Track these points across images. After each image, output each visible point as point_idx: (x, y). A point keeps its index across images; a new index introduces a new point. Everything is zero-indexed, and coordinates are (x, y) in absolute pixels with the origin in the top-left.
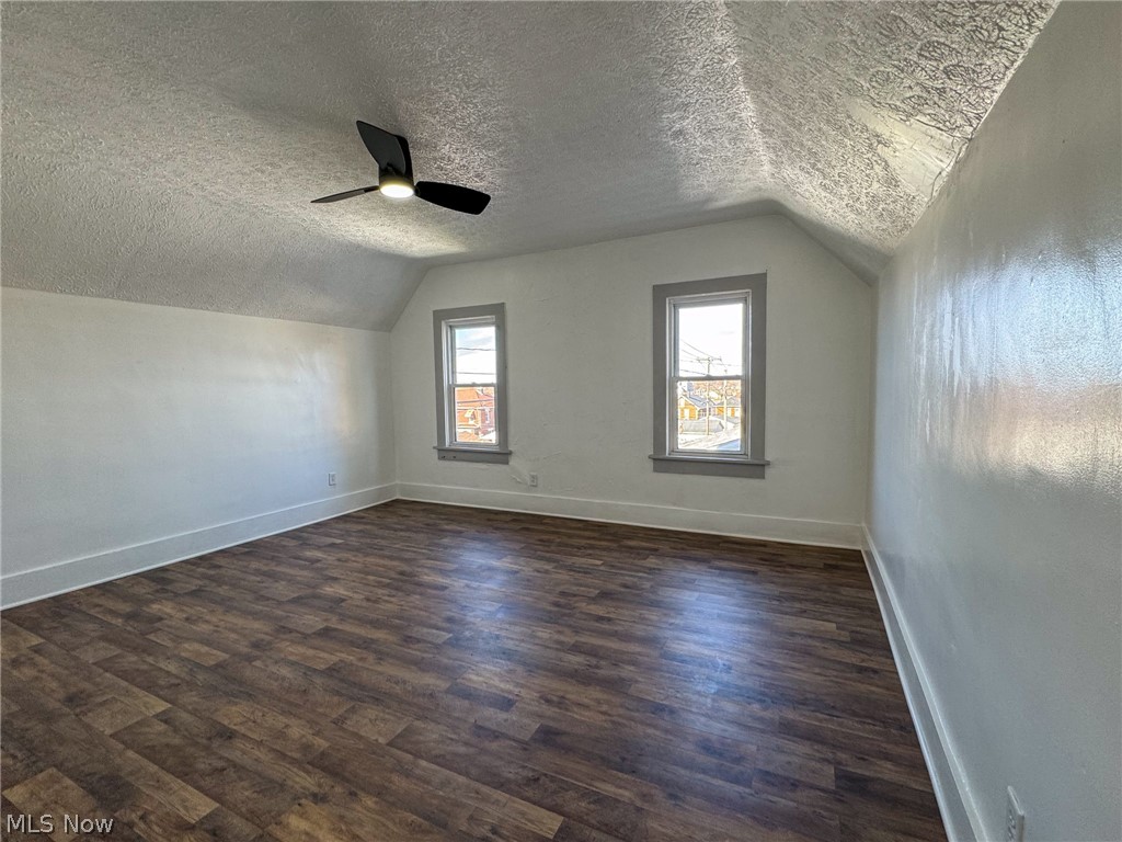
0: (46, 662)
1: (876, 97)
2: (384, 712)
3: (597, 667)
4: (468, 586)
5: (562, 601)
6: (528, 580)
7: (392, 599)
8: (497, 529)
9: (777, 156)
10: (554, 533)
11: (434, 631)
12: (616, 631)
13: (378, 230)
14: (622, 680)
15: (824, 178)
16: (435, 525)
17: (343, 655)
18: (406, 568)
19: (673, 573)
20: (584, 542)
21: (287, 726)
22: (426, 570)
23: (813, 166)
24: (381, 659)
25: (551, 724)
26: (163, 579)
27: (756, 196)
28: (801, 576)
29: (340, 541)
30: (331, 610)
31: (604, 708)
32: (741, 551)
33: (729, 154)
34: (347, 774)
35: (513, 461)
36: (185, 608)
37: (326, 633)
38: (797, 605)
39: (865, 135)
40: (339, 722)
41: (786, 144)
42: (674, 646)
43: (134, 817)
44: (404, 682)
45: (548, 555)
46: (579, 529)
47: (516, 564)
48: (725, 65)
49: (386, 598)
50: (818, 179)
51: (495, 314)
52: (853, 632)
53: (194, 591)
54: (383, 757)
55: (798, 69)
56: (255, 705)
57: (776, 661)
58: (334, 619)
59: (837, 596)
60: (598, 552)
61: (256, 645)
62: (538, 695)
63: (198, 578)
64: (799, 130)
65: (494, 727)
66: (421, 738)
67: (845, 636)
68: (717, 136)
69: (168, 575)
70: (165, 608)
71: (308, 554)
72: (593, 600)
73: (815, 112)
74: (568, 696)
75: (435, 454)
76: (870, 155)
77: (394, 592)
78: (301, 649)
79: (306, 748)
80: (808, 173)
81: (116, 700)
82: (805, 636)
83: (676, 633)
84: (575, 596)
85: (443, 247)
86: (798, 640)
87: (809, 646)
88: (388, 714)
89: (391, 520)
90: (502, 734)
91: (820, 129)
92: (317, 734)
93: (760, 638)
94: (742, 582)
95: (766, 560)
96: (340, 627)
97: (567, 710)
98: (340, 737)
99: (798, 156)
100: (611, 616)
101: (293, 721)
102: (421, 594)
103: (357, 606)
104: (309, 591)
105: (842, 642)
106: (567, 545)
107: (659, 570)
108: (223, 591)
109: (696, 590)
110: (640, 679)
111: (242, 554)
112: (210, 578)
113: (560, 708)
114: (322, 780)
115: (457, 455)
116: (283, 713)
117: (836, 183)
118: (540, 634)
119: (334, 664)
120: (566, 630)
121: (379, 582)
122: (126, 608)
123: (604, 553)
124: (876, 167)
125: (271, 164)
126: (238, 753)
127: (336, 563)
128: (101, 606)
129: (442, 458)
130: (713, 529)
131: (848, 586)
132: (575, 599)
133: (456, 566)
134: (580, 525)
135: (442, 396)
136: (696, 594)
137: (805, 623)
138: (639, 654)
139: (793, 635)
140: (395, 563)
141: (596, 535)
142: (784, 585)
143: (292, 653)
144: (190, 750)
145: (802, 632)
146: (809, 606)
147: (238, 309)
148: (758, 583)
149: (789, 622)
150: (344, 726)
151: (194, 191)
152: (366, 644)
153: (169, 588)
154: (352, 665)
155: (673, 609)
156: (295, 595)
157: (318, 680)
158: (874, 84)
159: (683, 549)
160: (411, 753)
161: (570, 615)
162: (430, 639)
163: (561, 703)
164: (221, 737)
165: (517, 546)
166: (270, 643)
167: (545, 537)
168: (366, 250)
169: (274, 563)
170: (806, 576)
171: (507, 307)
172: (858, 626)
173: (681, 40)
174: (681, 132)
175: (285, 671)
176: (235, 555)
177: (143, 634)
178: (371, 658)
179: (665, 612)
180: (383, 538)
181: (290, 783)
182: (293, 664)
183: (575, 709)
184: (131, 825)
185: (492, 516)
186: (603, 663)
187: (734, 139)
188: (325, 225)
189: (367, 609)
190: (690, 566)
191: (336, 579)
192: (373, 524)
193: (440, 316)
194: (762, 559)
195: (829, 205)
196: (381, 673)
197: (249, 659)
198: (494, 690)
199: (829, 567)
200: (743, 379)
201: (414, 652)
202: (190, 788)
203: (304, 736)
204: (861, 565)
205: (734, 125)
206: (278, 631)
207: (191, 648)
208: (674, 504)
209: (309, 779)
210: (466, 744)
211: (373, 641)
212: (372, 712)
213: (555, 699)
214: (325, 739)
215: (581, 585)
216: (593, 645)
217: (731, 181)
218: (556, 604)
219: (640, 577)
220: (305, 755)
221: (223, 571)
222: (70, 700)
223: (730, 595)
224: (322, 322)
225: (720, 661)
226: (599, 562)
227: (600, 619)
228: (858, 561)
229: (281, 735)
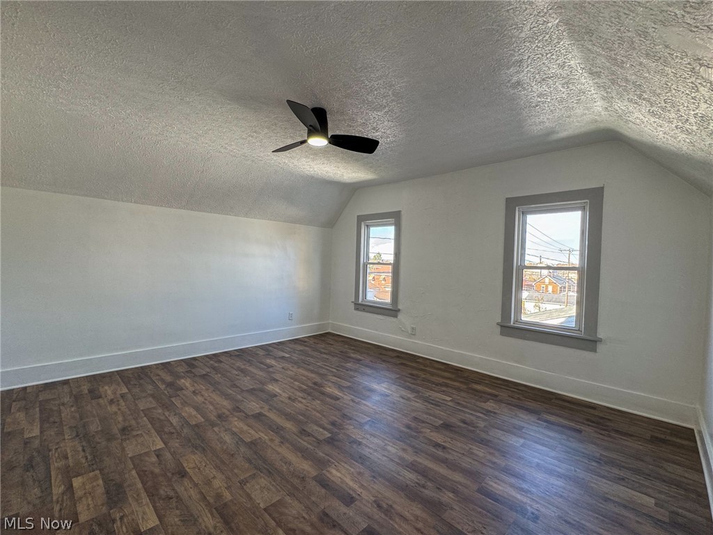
0: (123, 404)
1: (692, 22)
2: (270, 483)
3: (424, 487)
4: (353, 401)
5: (413, 425)
6: (394, 403)
7: (303, 401)
8: (384, 361)
9: (607, 92)
10: (422, 370)
11: (321, 430)
12: (447, 459)
13: (322, 167)
14: (440, 503)
15: (652, 106)
16: (346, 352)
17: (262, 435)
18: (318, 379)
19: (506, 418)
20: (442, 380)
21: (214, 477)
22: (330, 384)
23: (640, 97)
24: (282, 443)
25: (376, 527)
26: (193, 365)
27: (593, 127)
28: (626, 443)
29: (287, 355)
30: (266, 401)
31: (420, 525)
32: (571, 409)
33: (564, 96)
34: (233, 525)
35: (400, 316)
36: (195, 385)
37: (259, 417)
38: (616, 471)
39: (686, 60)
40: (243, 483)
41: (613, 82)
42: (491, 483)
43: (118, 516)
44: (290, 464)
45: (413, 386)
46: (440, 369)
47: (389, 389)
48: (550, 25)
49: (300, 399)
50: (645, 107)
51: (395, 218)
52: (672, 512)
53: (204, 375)
54: (258, 518)
55: (613, 14)
56: (204, 458)
57: (583, 522)
58: (267, 407)
59: (661, 471)
60: (450, 390)
61: (219, 417)
62: (373, 499)
63: (208, 367)
64: (622, 67)
65: (335, 517)
66: (287, 511)
67: (663, 515)
68: (550, 81)
69: (195, 363)
70: (186, 383)
71: (268, 361)
72: (437, 428)
73: (634, 49)
74: (395, 506)
75: (353, 305)
76: (693, 79)
77: (306, 396)
78: (241, 425)
79: (219, 496)
80: (636, 103)
81: (142, 436)
82: (619, 504)
83: (497, 473)
84: (423, 422)
85: (362, 176)
86: (611, 507)
87: (623, 516)
88: (273, 485)
89: (321, 346)
90: (339, 525)
91: (641, 64)
92: (228, 488)
93: (572, 495)
94: (564, 437)
95: (593, 422)
96: (267, 414)
97: (391, 518)
98: (240, 494)
99: (625, 90)
100: (446, 445)
101: (219, 475)
102: (322, 401)
103: (282, 402)
104: (260, 386)
105: (659, 520)
106: (429, 381)
107: (495, 413)
108: (217, 377)
109: (521, 437)
110: (455, 507)
111: (236, 356)
112: (214, 368)
113: (386, 515)
114: (218, 525)
115: (366, 308)
116: (217, 467)
117: (663, 109)
118: (389, 448)
119: (256, 440)
120: (410, 449)
121: (300, 387)
122: (169, 379)
123: (454, 392)
124: (701, 89)
125: (255, 132)
126: (183, 489)
127: (281, 370)
128: (159, 375)
129: (357, 309)
130: (547, 386)
131: (675, 463)
132: (424, 425)
133: (349, 384)
134: (442, 367)
135: (360, 270)
136: (522, 441)
137: (622, 492)
138: (460, 483)
139: (606, 500)
140: (313, 375)
141: (453, 376)
142: (606, 449)
143: (236, 427)
144: (161, 479)
145: (617, 499)
146: (627, 474)
147: (246, 215)
148: (581, 441)
149: (605, 486)
150: (245, 487)
151: (223, 150)
152: (278, 430)
153: (193, 370)
154: (265, 442)
155: (499, 450)
156: (252, 387)
157: (243, 449)
158: (688, 9)
159: (519, 399)
160: (275, 521)
161: (415, 437)
162: (316, 435)
163: (388, 511)
164: (179, 474)
165: (394, 376)
166: (227, 416)
167: (415, 372)
168: (317, 179)
169: (249, 364)
170: (629, 444)
171: (402, 213)
172: (681, 508)
173: (508, 11)
174: (518, 83)
175: (227, 438)
176: (231, 355)
177: (170, 397)
178: (277, 440)
179: (492, 451)
180: (312, 357)
181: (200, 520)
182: (234, 434)
183: (397, 520)
184: (114, 521)
185: (384, 352)
186: (429, 484)
187: (567, 83)
188: (291, 165)
189: (287, 404)
190: (522, 415)
191: (277, 380)
192: (311, 347)
193: (361, 219)
194: (588, 420)
195: (659, 129)
196: (279, 453)
197: (213, 425)
198: (344, 486)
199: (655, 440)
200: (580, 270)
201: (302, 442)
202: (151, 506)
203: (220, 487)
204: (692, 444)
205: (564, 73)
206: (234, 409)
207: (188, 411)
208: (516, 362)
209: (211, 521)
210: (312, 525)
211: (283, 429)
212: (263, 481)
213: (385, 506)
214: (231, 493)
215: (430, 415)
216: (426, 466)
217: (569, 117)
218: (408, 427)
219: (479, 417)
220: (215, 502)
221: (222, 365)
222: (124, 430)
223: (553, 448)
224: (291, 222)
225: (529, 508)
226: (449, 399)
227: (437, 445)
228: (689, 440)
229: (208, 482)
